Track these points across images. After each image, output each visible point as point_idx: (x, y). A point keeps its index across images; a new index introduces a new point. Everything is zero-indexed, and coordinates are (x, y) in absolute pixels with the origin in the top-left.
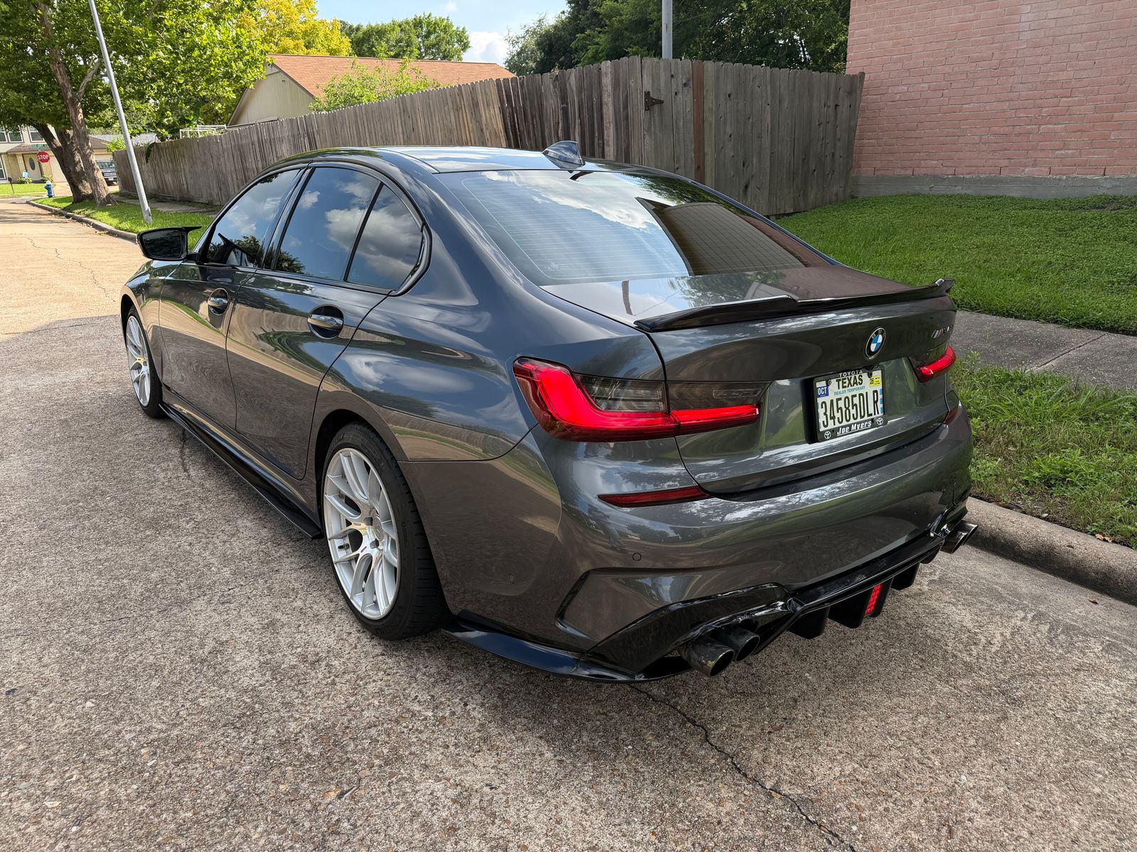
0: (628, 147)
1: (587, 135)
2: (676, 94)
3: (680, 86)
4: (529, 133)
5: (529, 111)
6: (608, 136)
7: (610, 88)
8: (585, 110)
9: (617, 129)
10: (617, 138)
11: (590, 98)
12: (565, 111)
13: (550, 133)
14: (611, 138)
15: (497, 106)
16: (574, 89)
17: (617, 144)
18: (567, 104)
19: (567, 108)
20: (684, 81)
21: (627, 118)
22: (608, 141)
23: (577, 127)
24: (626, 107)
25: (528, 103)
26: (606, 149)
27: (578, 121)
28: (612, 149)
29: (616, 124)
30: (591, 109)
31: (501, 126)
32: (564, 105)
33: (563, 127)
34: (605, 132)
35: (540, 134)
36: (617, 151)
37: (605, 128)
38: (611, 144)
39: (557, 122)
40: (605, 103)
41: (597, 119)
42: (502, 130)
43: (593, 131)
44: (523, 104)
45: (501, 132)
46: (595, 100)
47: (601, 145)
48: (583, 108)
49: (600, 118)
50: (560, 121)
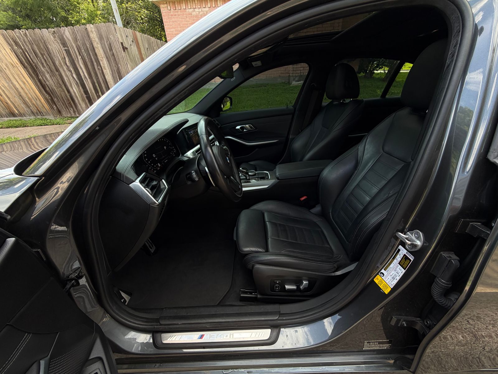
0: (118, 69)
1: (89, 64)
2: (131, 45)
3: (131, 42)
4: (42, 64)
5: (38, 51)
6: (104, 64)
7: (97, 39)
8: (83, 52)
9: (108, 61)
10: (110, 65)
11: (84, 44)
12: (68, 52)
13: (60, 64)
14: (106, 65)
15: (7, 48)
16: (71, 39)
17: (111, 68)
18: (68, 47)
19: (69, 50)
20: (132, 40)
21: (113, 55)
22: (104, 67)
23: (80, 60)
24: (111, 49)
25: (35, 47)
26: (104, 71)
27: (79, 57)
28: (108, 71)
29: (107, 58)
30: (87, 50)
31: (15, 60)
32: (66, 48)
33: (69, 60)
34: (101, 63)
35: (52, 64)
36: (112, 71)
37: (100, 60)
38: (107, 68)
39: (63, 57)
40: (96, 47)
41: (93, 56)
42: (18, 63)
43: (92, 62)
44: (32, 47)
45: (17, 64)
46: (88, 45)
47: (100, 69)
48: (81, 50)
49: (95, 55)
50: (66, 57)
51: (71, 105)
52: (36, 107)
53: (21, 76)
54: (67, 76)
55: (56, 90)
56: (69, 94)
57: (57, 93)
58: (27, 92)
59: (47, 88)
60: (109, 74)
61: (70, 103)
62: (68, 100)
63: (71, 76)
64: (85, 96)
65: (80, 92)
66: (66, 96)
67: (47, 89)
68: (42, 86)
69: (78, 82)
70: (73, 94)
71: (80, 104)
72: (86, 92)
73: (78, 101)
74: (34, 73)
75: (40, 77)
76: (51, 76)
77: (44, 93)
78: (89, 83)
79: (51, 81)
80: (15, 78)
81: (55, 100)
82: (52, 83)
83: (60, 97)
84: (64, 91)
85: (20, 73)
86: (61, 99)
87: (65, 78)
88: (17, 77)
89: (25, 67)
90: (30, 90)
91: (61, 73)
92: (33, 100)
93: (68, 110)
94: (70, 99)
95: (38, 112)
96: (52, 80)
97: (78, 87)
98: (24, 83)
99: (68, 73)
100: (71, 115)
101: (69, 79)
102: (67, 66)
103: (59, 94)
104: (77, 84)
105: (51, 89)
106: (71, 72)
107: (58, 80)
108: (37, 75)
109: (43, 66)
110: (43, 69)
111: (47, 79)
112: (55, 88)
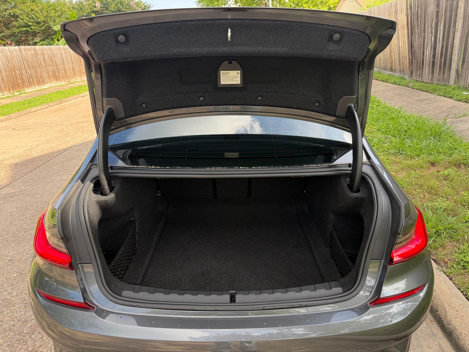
1: (447, 26)
4: (418, 26)
5: (420, 13)
6: (458, 26)
8: (448, 12)
9: (464, 22)
10: (463, 27)
11: (452, 5)
12: (438, 13)
13: (428, 25)
14: (460, 28)
15: (405, 11)
17: (463, 31)
18: (439, 8)
22: (458, 29)
23: (442, 21)
25: (420, 10)
26: (456, 33)
27: (443, 18)
28: (459, 34)
29: (464, 19)
30: (451, 11)
31: (405, 22)
32: (438, 10)
33: (435, 22)
34: (457, 24)
35: (423, 26)
36: (462, 35)
37: (457, 21)
38: (459, 30)
39: (433, 19)
40: (460, 7)
41: (454, 16)
42: (406, 25)
43: (450, 23)
44: (417, 10)
46: (454, 5)
47: (454, 31)
48: (447, 10)
49: (455, 16)
50: (434, 18)
51: (420, 69)
52: (403, 66)
53: (404, 36)
54: (428, 38)
55: (417, 51)
56: (423, 57)
59: (413, 48)
60: (458, 38)
61: (420, 66)
62: (420, 62)
63: (431, 38)
64: (432, 60)
65: (430, 55)
66: (420, 59)
67: (413, 50)
68: (411, 46)
69: (433, 44)
70: (425, 57)
71: (425, 68)
72: (434, 56)
73: (426, 65)
74: (411, 34)
75: (413, 38)
76: (418, 38)
77: (410, 52)
78: (439, 46)
79: (417, 43)
81: (414, 60)
82: (417, 44)
83: (417, 58)
84: (421, 53)
86: (417, 61)
87: (426, 40)
89: (408, 29)
91: (425, 35)
92: (403, 59)
93: (416, 73)
94: (421, 61)
95: (402, 71)
96: (418, 41)
97: (431, 50)
98: (404, 43)
99: (430, 35)
100: (417, 78)
101: (428, 41)
102: (432, 27)
103: (417, 56)
104: (431, 47)
105: (415, 49)
106: (432, 33)
107: (421, 42)
108: (412, 36)
109: (418, 28)
110: (417, 31)
111: (416, 40)
112: (417, 49)
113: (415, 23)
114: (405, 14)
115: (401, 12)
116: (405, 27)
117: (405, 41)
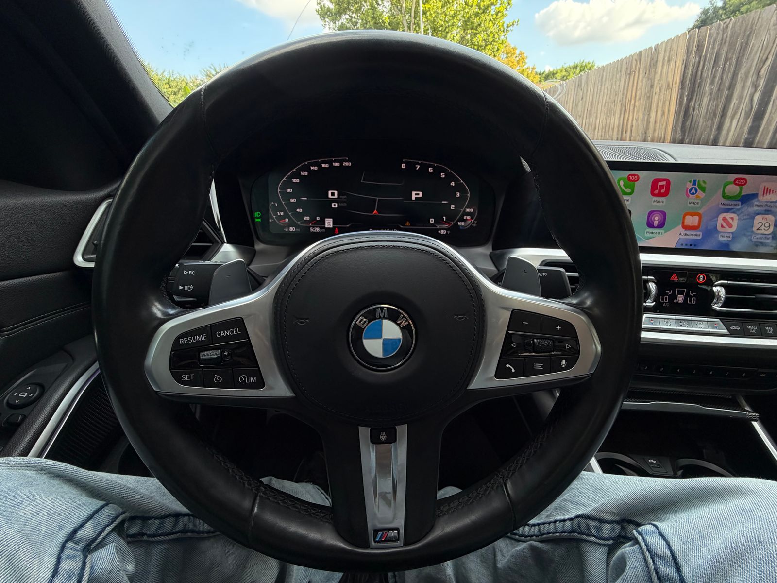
5: (724, 55)
13: (747, 73)
15: (680, 58)
25: (726, 48)
31: (678, 78)
39: (764, 58)
42: (678, 81)
44: (719, 50)
45: (676, 83)
53: (667, 103)
54: (741, 98)
55: (700, 124)
56: (717, 132)
57: (696, 131)
58: (657, 128)
59: (689, 121)
63: (750, 97)
64: (745, 136)
65: (742, 127)
67: (688, 123)
68: (685, 117)
69: (754, 107)
70: (724, 132)
72: (754, 128)
74: (688, 96)
75: (692, 103)
76: (710, 100)
77: (679, 129)
79: (704, 109)
80: (657, 107)
82: (704, 112)
84: (712, 127)
85: (668, 99)
87: (734, 102)
88: (660, 105)
89: (682, 87)
90: (663, 125)
91: (732, 94)
96: (708, 106)
97: (746, 118)
98: (663, 114)
99: (748, 90)
101: (740, 103)
102: (758, 76)
103: (699, 132)
104: (747, 113)
105: (693, 122)
107: (717, 106)
108: (689, 100)
109: (712, 83)
110: (707, 89)
111: (700, 105)
112: (701, 120)
113: (705, 75)
114: (679, 63)
115: (669, 61)
116: (674, 86)
117: (669, 111)
